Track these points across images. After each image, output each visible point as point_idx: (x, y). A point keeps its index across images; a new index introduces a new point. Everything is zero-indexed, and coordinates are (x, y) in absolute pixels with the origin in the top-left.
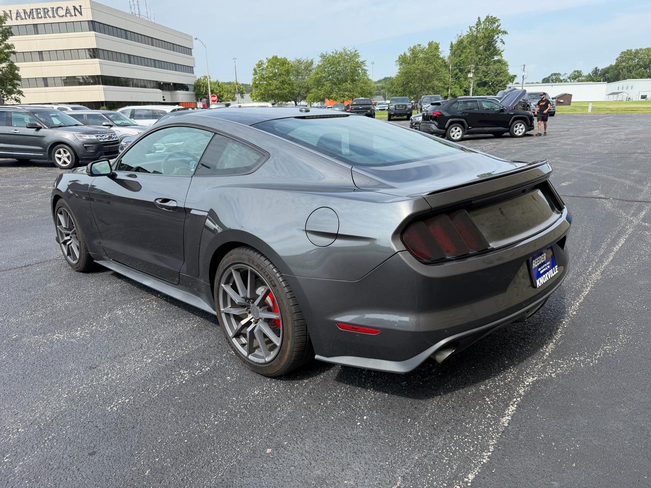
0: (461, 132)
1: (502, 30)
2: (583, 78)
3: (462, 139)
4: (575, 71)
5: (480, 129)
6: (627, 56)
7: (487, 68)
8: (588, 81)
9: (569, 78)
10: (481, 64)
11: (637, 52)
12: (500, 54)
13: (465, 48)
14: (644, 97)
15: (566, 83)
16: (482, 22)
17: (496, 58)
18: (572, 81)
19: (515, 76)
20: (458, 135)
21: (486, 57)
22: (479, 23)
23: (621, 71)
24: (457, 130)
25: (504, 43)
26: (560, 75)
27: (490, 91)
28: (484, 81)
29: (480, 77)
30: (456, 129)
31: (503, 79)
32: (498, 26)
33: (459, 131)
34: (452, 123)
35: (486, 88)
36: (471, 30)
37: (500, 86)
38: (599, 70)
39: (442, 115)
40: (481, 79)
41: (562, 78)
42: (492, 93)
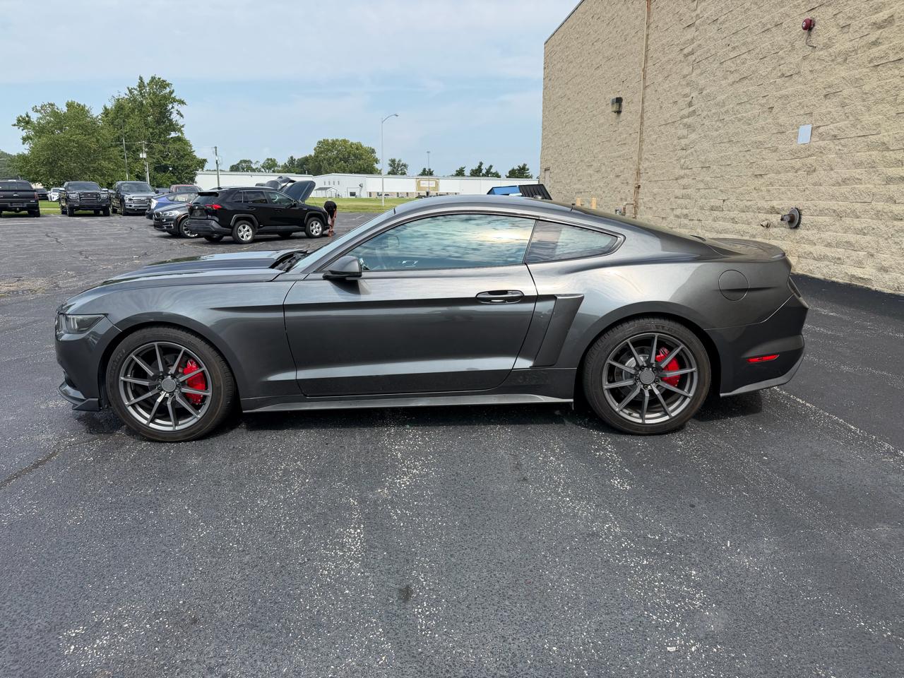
0: (251, 232)
1: (177, 98)
2: (280, 169)
3: (254, 241)
4: (268, 159)
5: (273, 228)
6: (325, 147)
7: (164, 147)
8: (285, 172)
9: (263, 167)
10: (155, 141)
11: (334, 143)
12: (180, 130)
13: (128, 116)
14: (353, 194)
15: (261, 173)
16: (146, 83)
17: (173, 135)
18: (267, 171)
19: (205, 161)
20: (247, 236)
21: (161, 133)
22: (141, 85)
23: (321, 163)
24: (246, 229)
25: (182, 116)
26: (251, 163)
27: (174, 179)
28: (163, 164)
29: (157, 159)
30: (244, 228)
31: (190, 164)
32: (171, 93)
33: (248, 231)
34: (238, 220)
35: (168, 174)
36: (130, 92)
37: (187, 173)
38: (295, 160)
39: (223, 209)
40: (158, 162)
41: (254, 167)
42: (178, 181)
